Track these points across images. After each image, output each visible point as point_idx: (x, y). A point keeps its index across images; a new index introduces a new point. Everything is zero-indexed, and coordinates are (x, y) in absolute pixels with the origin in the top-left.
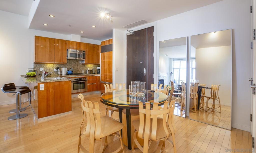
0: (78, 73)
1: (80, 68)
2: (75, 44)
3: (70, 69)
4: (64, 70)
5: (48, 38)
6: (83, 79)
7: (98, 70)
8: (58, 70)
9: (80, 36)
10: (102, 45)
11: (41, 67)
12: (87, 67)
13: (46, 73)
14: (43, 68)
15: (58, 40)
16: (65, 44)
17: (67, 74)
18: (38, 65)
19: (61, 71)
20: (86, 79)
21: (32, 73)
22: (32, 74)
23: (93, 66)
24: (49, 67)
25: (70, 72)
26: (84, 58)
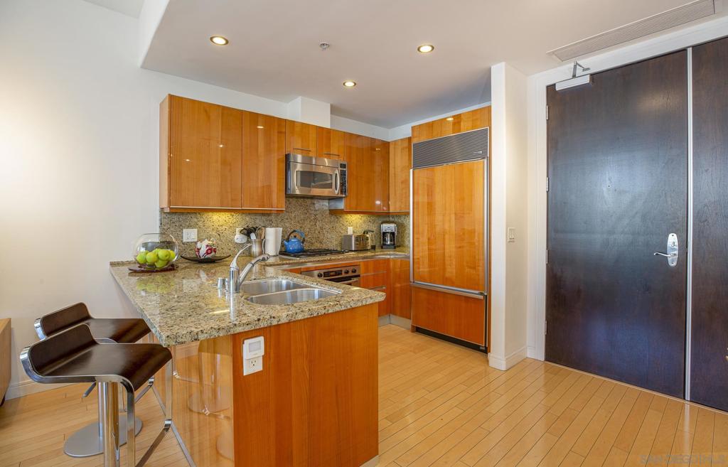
0: (317, 246)
1: (321, 228)
2: (313, 135)
3: (294, 231)
4: (273, 237)
5: (219, 106)
6: (347, 272)
7: (384, 233)
8: (253, 236)
9: (329, 105)
10: (415, 141)
11: (189, 227)
12: (346, 224)
13: (210, 249)
14: (196, 230)
15: (255, 117)
16: (280, 132)
17: (284, 252)
18: (175, 218)
19: (262, 243)
20: (354, 271)
21: (162, 253)
22: (159, 258)
23: (364, 222)
24: (216, 224)
25: (293, 245)
26: (343, 191)
